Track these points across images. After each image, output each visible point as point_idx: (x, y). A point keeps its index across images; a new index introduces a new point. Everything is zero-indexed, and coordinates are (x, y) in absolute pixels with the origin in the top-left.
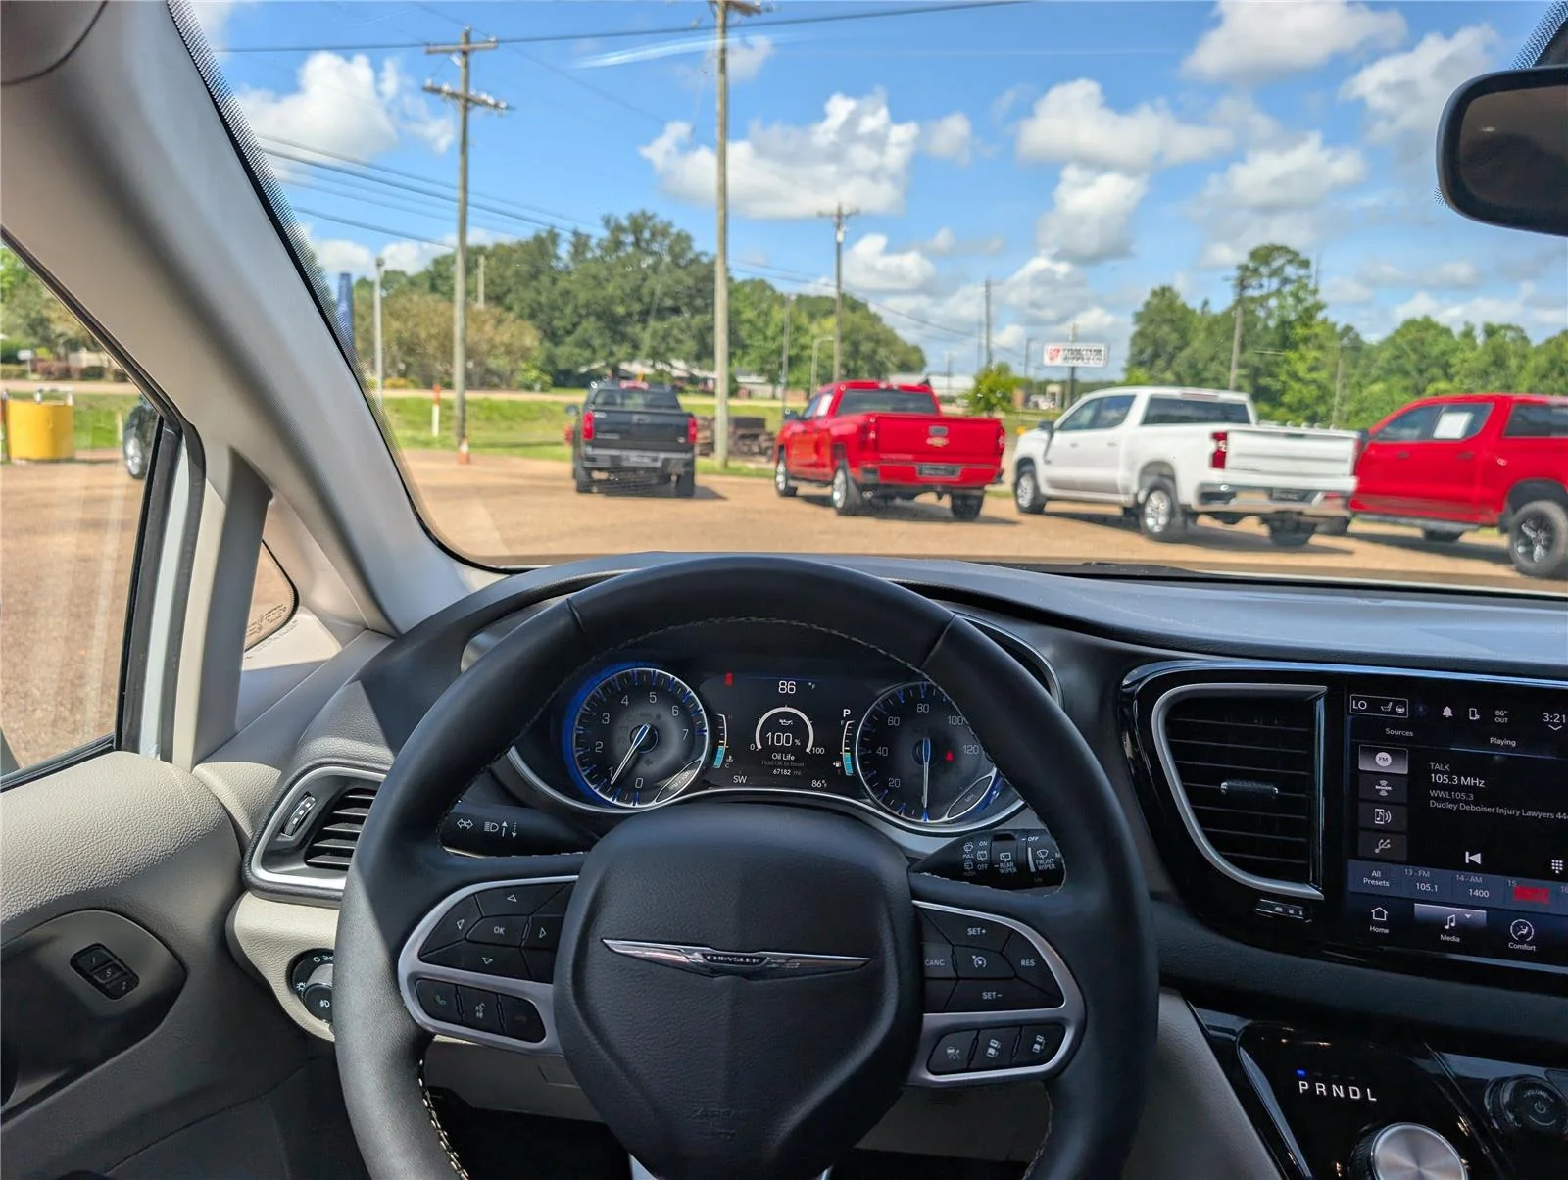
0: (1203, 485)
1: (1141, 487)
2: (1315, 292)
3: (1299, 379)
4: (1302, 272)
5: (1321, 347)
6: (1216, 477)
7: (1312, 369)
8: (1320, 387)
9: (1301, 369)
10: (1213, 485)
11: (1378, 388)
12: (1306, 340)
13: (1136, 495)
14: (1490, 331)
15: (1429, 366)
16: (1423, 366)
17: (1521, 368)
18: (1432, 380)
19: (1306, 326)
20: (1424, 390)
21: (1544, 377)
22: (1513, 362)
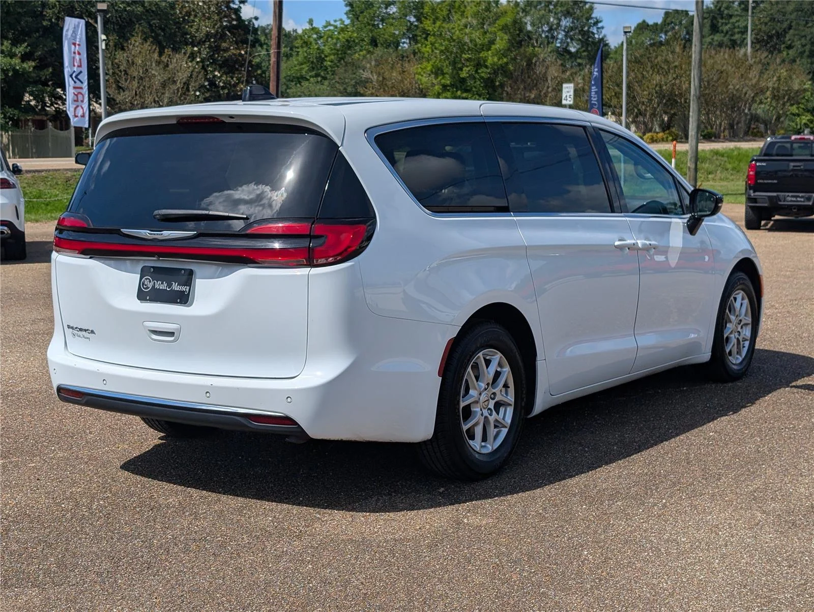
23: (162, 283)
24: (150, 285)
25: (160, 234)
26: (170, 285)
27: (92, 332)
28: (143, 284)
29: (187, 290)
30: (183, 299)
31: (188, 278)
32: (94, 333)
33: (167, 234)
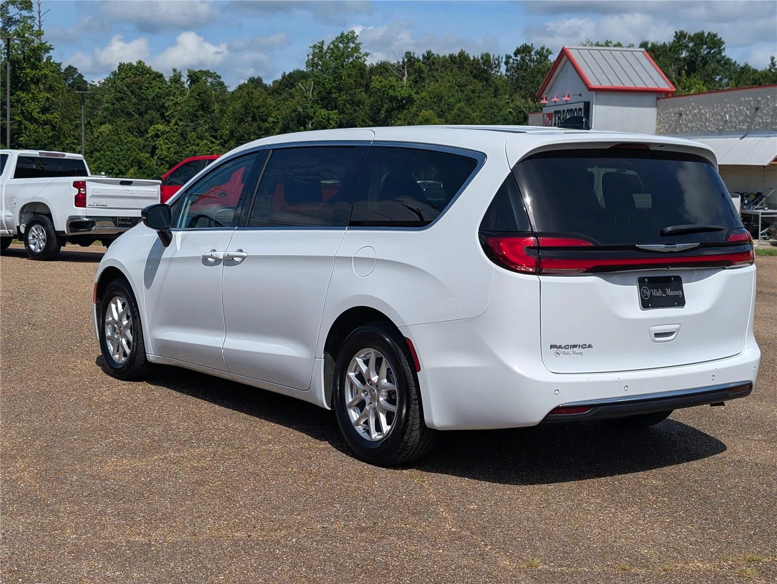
0: (71, 218)
1: (21, 223)
2: (40, 34)
3: (33, 120)
4: (25, 13)
5: (51, 89)
6: (80, 212)
7: (44, 110)
8: (54, 128)
9: (34, 109)
10: (79, 217)
11: (105, 128)
12: (36, 81)
13: (18, 228)
14: (194, 77)
15: (148, 109)
16: (143, 109)
17: (222, 111)
18: (152, 123)
19: (34, 67)
20: (146, 131)
21: (241, 121)
22: (216, 107)
23: (658, 291)
24: (648, 294)
25: (674, 247)
26: (664, 292)
27: (590, 346)
28: (643, 293)
29: (681, 293)
30: (680, 302)
31: (677, 283)
32: (592, 347)
33: (679, 247)
